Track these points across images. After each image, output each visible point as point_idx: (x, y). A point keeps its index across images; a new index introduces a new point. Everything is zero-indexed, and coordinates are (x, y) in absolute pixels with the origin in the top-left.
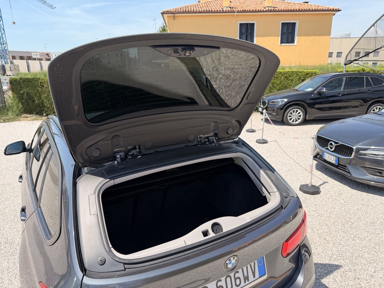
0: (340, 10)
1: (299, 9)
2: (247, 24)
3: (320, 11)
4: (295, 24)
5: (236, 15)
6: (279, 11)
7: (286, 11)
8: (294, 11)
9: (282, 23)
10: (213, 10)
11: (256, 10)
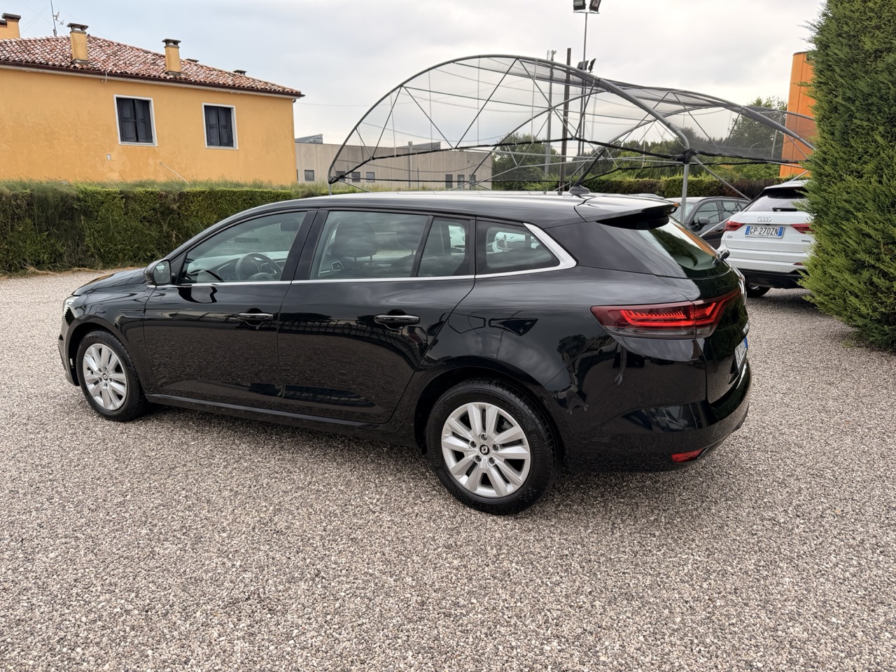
0: (303, 96)
1: (234, 85)
2: (133, 100)
3: (270, 92)
4: (228, 111)
5: (108, 80)
6: (195, 83)
7: (210, 85)
8: (224, 86)
9: (205, 106)
11: (149, 75)
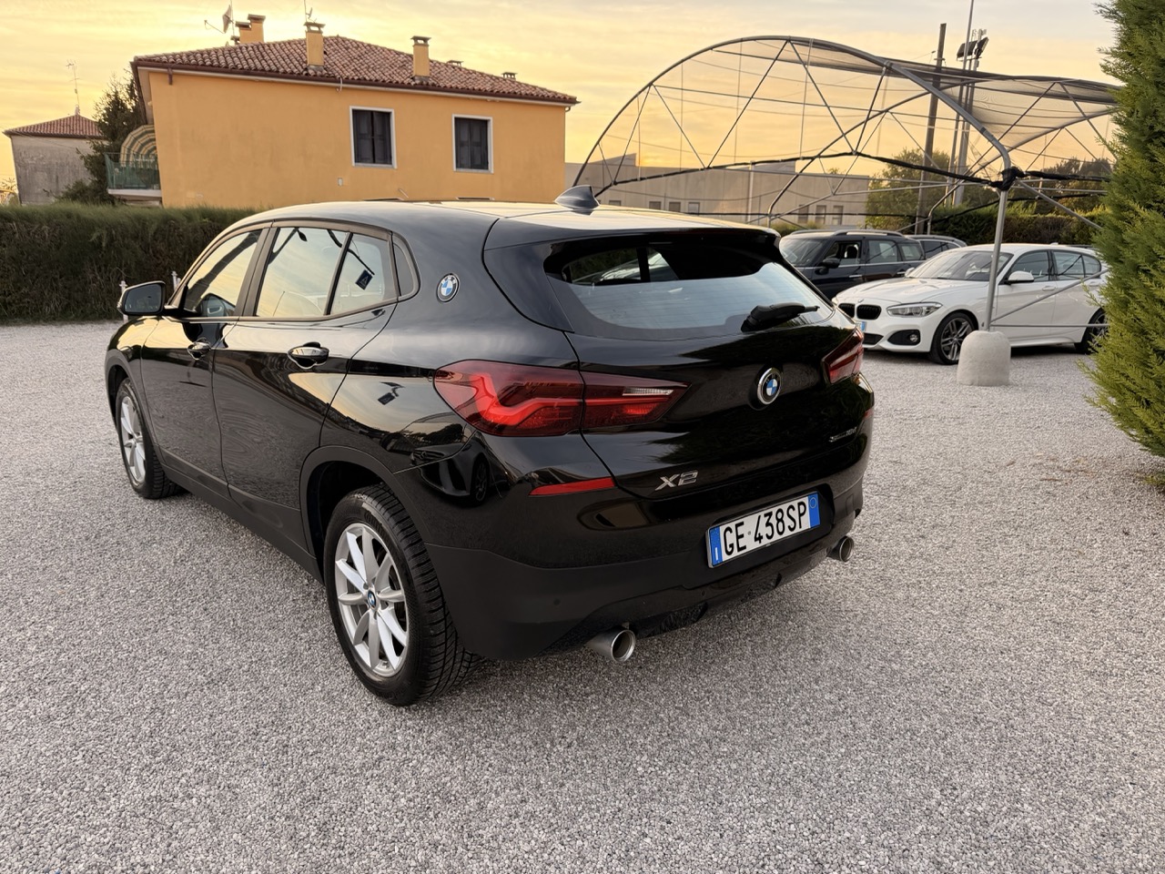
0: (578, 102)
2: (372, 112)
3: (536, 98)
4: (485, 123)
5: (343, 88)
6: (445, 89)
7: (464, 91)
8: (480, 92)
9: (456, 119)
10: (281, 70)
11: (391, 82)
